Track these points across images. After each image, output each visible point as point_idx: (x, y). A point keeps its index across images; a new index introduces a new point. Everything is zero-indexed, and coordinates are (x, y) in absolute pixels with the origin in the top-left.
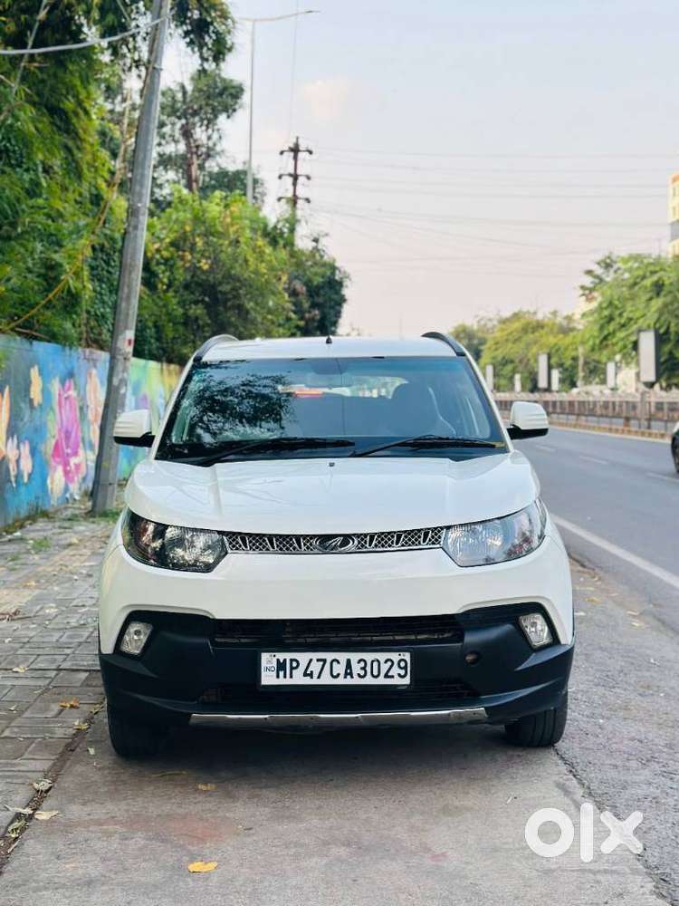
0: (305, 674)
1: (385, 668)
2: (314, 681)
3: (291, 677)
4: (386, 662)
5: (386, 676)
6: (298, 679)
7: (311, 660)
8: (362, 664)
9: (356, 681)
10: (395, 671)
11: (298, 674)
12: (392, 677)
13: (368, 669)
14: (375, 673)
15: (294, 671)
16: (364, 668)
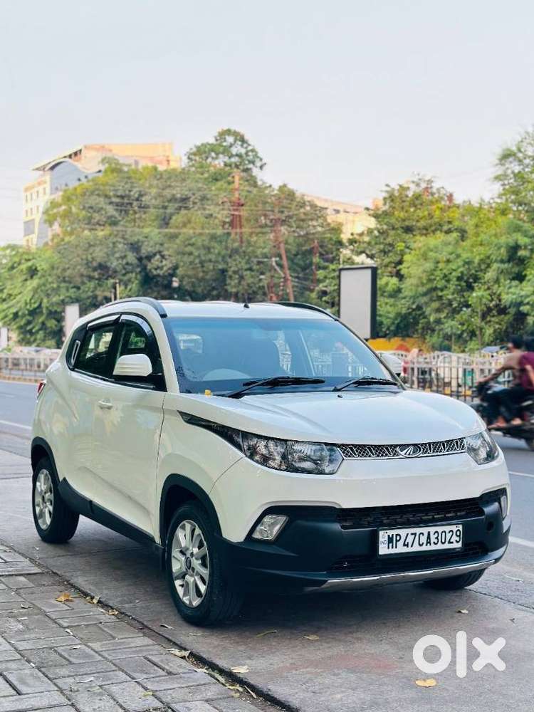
0: (404, 545)
1: (448, 536)
2: (409, 549)
3: (396, 547)
4: (449, 532)
5: (450, 542)
6: (400, 549)
7: (408, 534)
8: (436, 535)
9: (433, 547)
10: (455, 538)
11: (400, 544)
12: (452, 543)
13: (439, 538)
14: (443, 541)
15: (398, 543)
16: (437, 538)
